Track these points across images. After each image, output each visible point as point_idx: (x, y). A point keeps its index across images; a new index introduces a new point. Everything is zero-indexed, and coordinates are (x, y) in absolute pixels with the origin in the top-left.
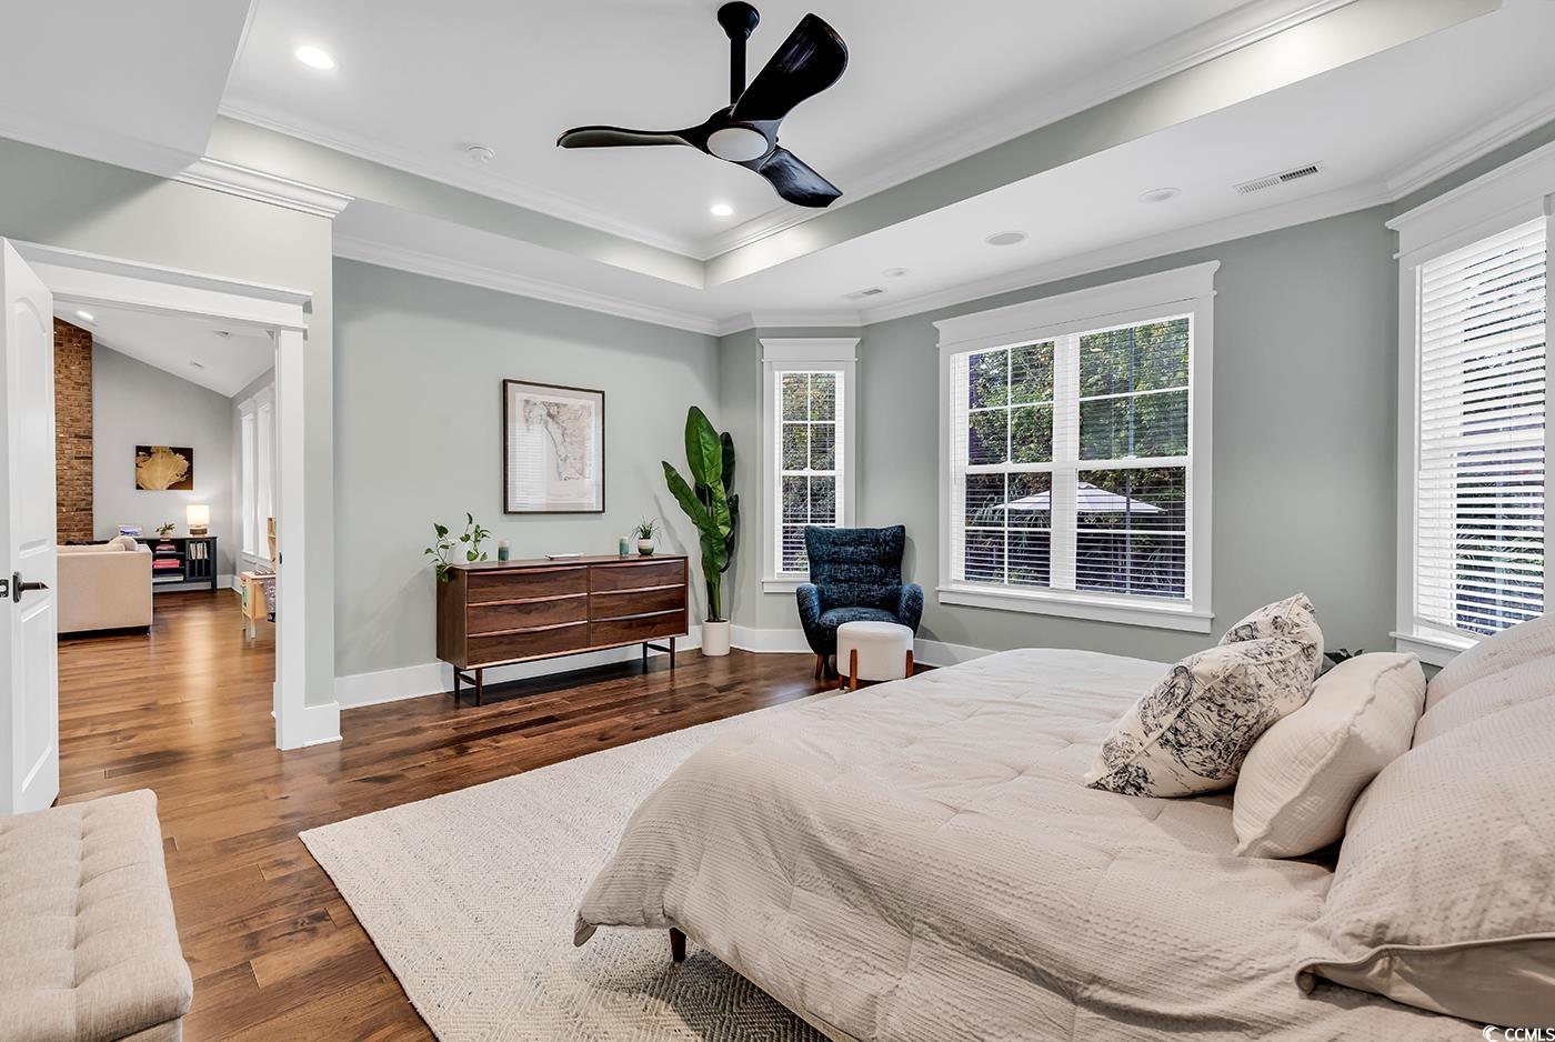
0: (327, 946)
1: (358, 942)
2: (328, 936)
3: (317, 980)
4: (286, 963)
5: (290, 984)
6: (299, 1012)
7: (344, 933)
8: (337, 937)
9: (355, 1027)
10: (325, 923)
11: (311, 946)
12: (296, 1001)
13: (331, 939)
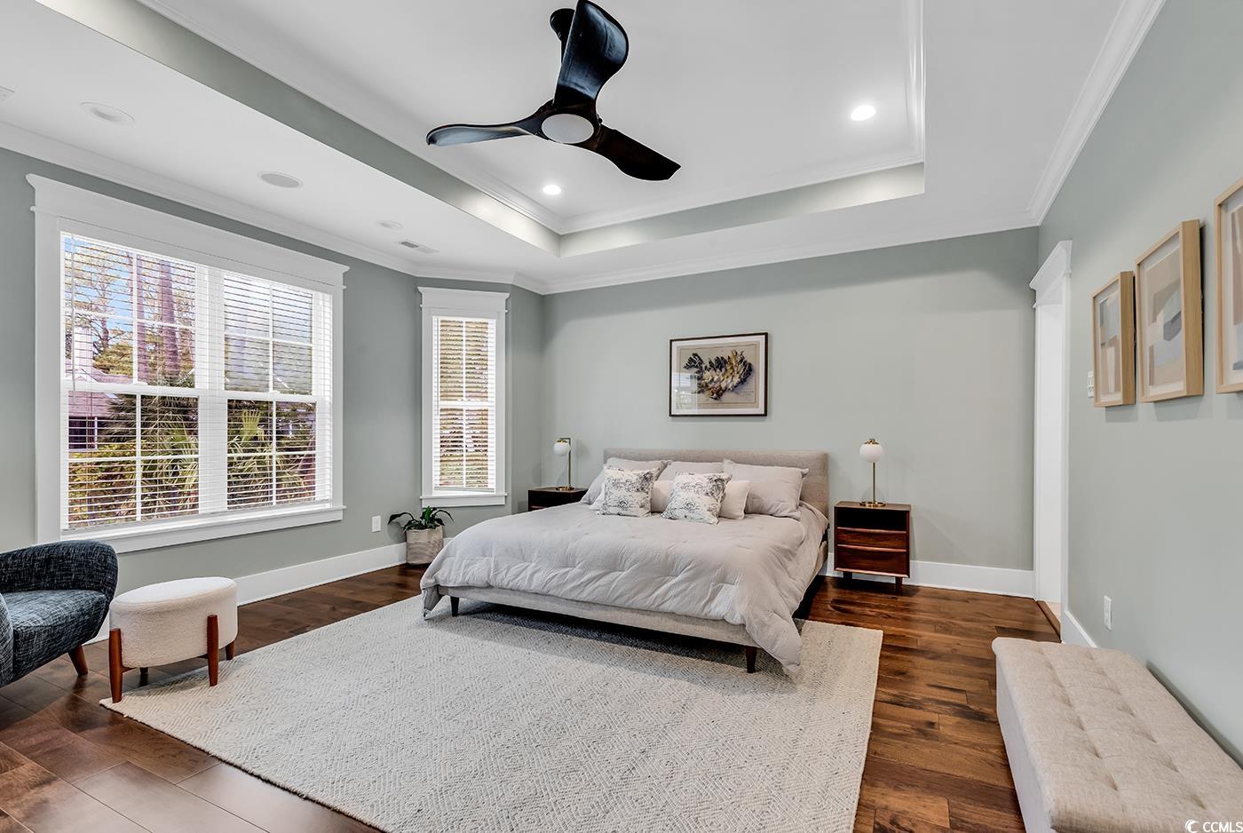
0: (891, 799)
1: (869, 787)
2: (886, 808)
3: (909, 779)
4: (925, 806)
5: (927, 788)
6: (928, 767)
7: (874, 801)
8: (881, 802)
9: (904, 741)
10: (881, 822)
11: (901, 808)
12: (927, 774)
13: (885, 803)
